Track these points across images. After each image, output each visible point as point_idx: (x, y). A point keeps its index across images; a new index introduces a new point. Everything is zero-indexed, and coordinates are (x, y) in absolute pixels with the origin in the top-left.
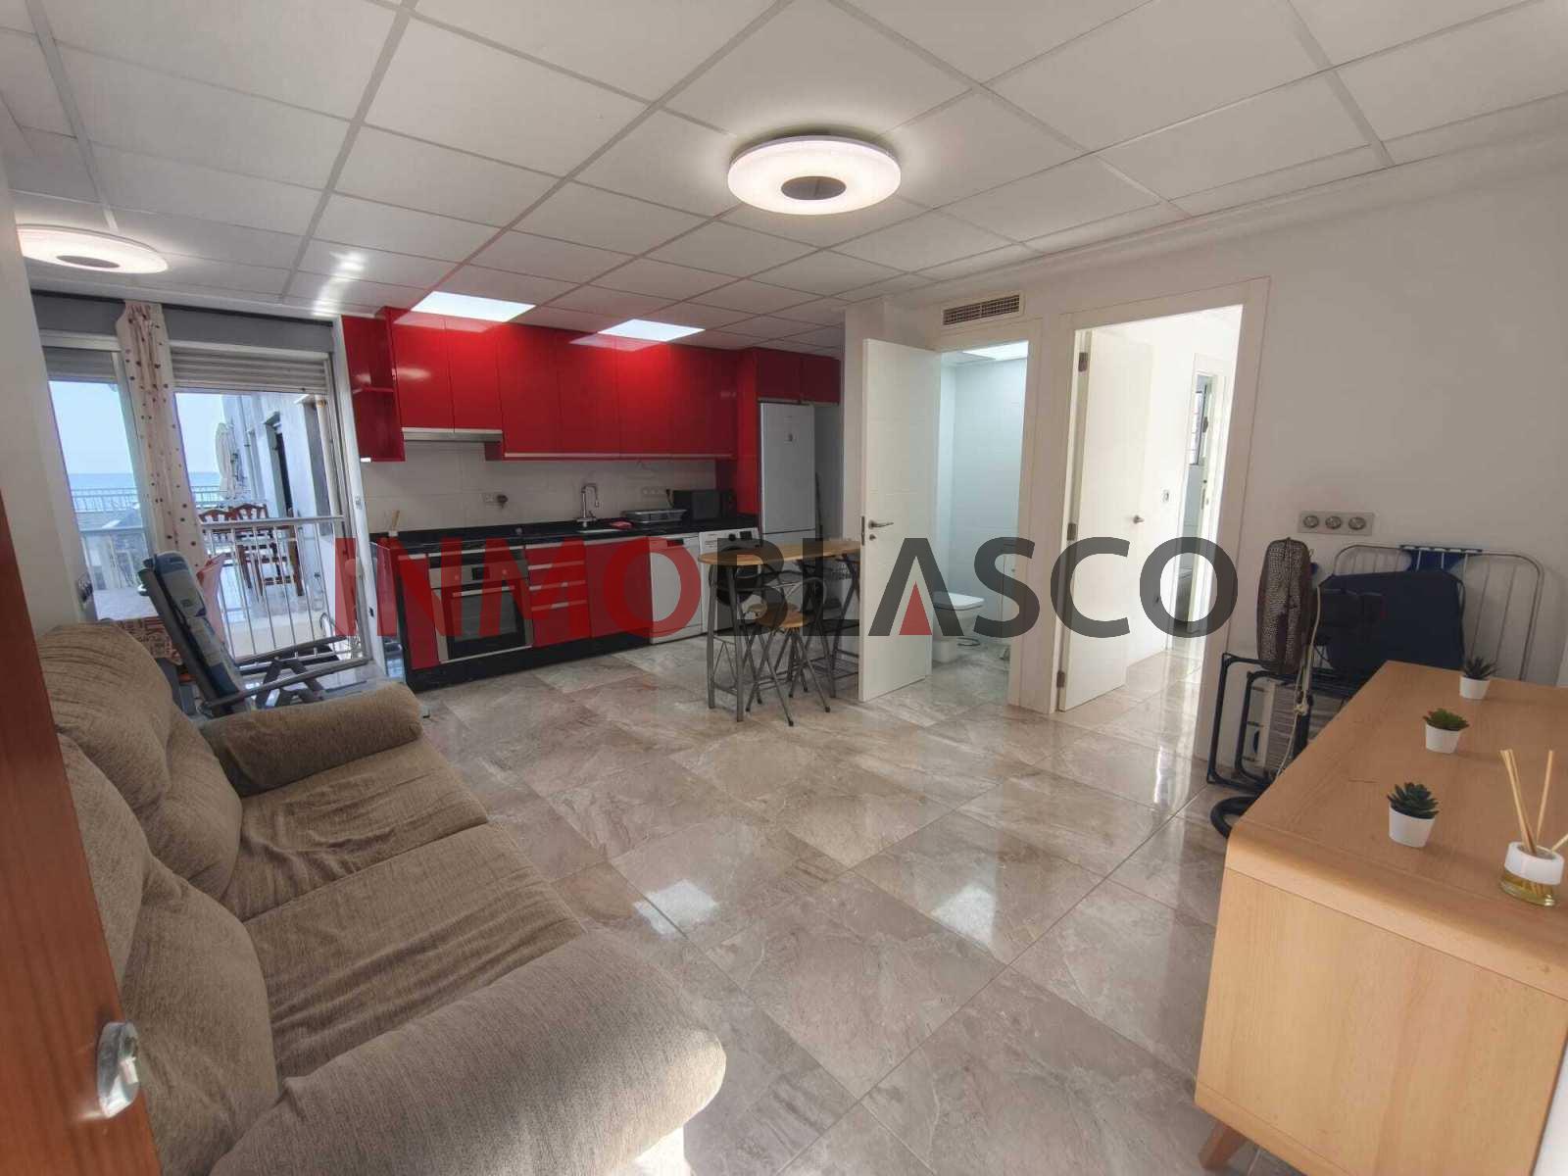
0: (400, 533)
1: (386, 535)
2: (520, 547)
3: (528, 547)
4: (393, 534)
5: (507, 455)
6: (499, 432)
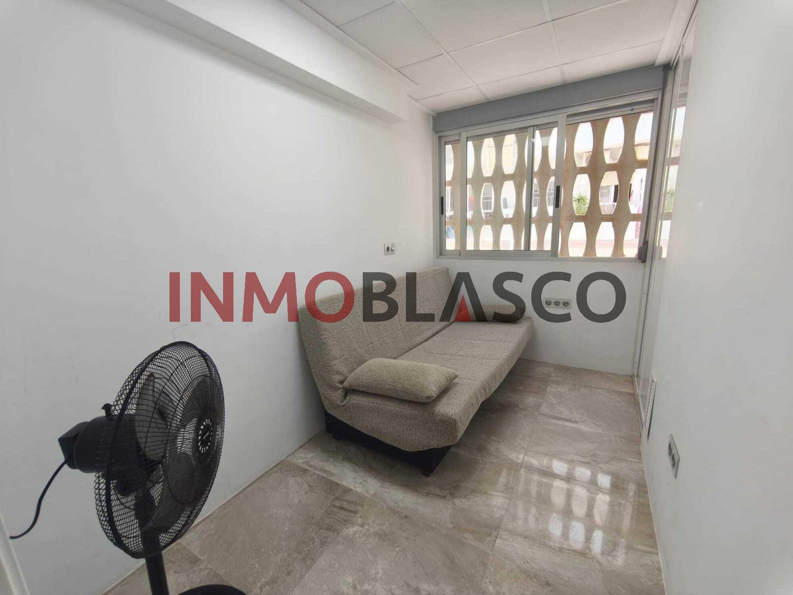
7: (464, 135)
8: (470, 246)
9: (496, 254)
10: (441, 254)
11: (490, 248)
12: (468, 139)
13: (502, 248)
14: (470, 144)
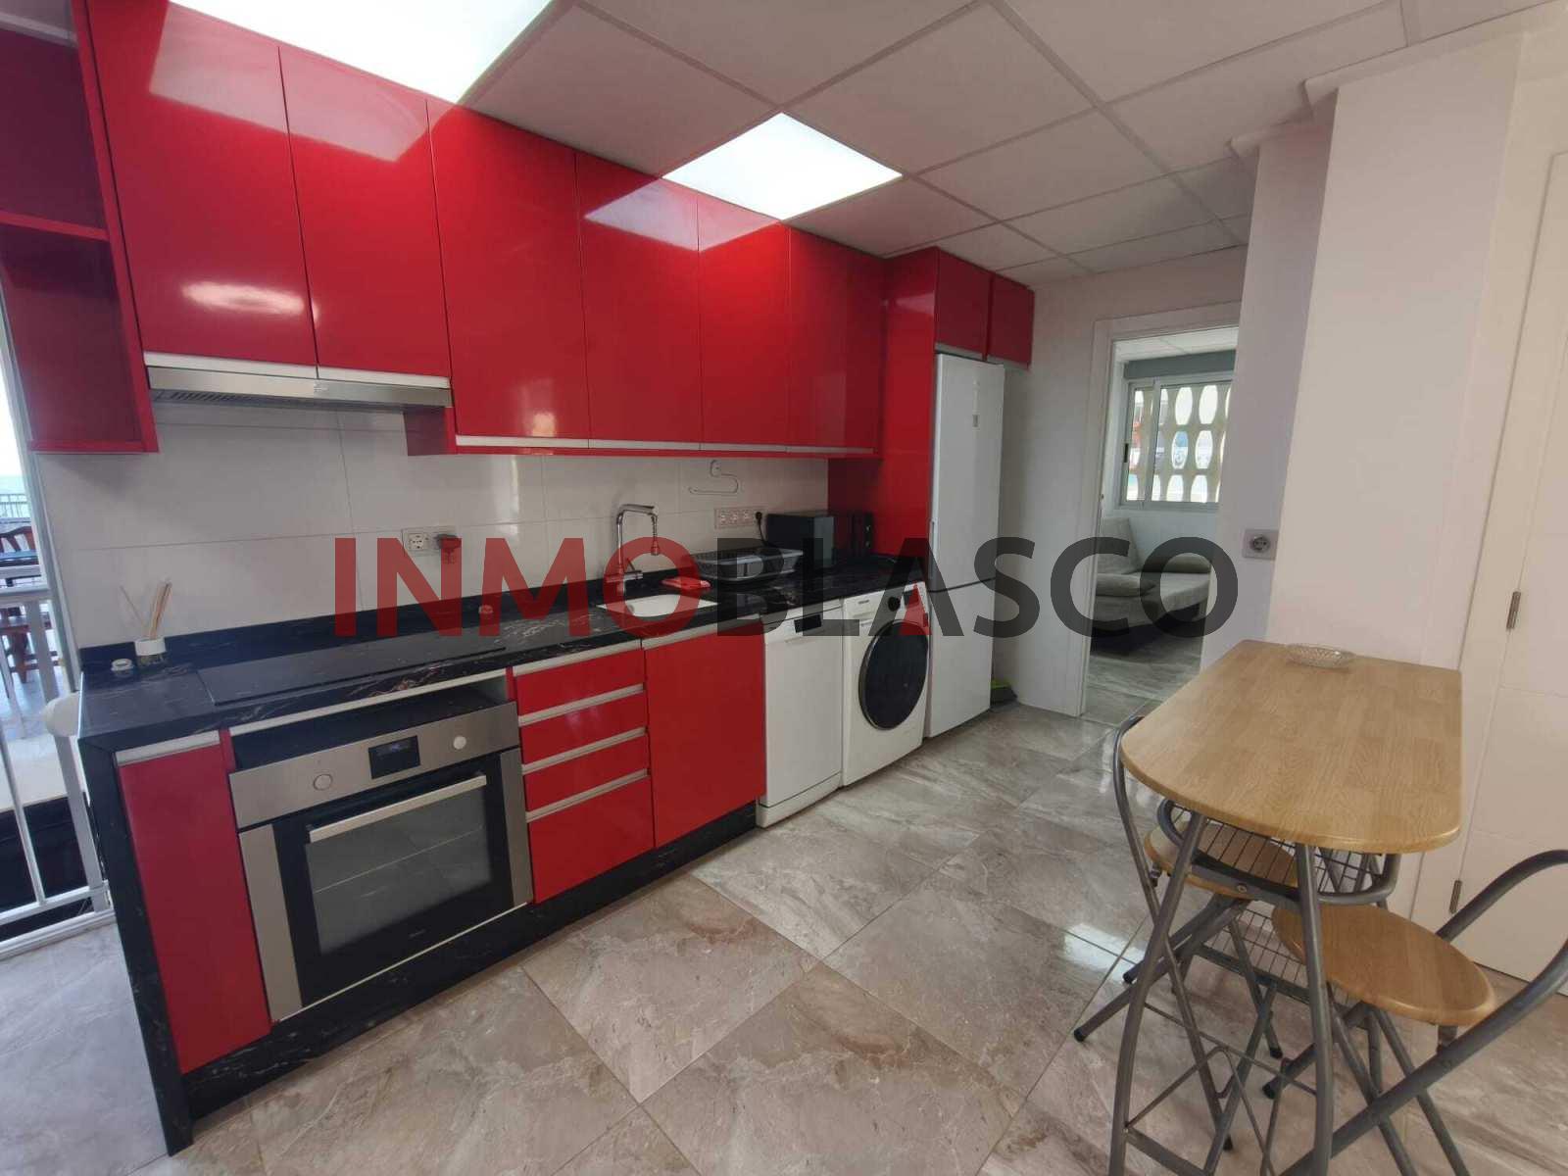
0: (170, 642)
1: (127, 650)
2: (502, 672)
3: (519, 670)
4: (150, 648)
5: (462, 441)
6: (441, 383)
7: (1158, 383)
8: (1156, 496)
9: (1186, 506)
10: (1120, 504)
11: (1179, 499)
12: (1162, 387)
13: (1193, 499)
14: (1164, 393)
